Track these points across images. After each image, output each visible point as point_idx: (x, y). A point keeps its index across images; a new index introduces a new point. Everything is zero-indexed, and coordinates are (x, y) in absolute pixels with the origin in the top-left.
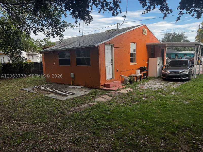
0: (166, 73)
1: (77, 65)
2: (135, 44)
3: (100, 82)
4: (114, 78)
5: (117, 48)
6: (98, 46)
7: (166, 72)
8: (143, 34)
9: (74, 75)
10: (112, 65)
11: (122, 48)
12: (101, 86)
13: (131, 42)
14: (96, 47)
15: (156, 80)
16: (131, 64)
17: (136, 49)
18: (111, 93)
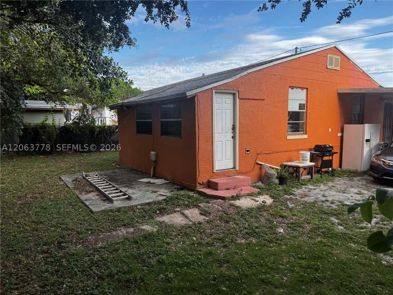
0: (380, 165)
1: (161, 136)
2: (305, 91)
3: (196, 175)
4: (237, 168)
5: (249, 101)
6: (194, 97)
7: (380, 161)
8: (329, 67)
9: (157, 156)
10: (232, 137)
11: (264, 100)
12: (198, 185)
13: (292, 88)
14: (188, 97)
15: (355, 178)
16: (289, 137)
17: (307, 102)
18: (210, 205)
